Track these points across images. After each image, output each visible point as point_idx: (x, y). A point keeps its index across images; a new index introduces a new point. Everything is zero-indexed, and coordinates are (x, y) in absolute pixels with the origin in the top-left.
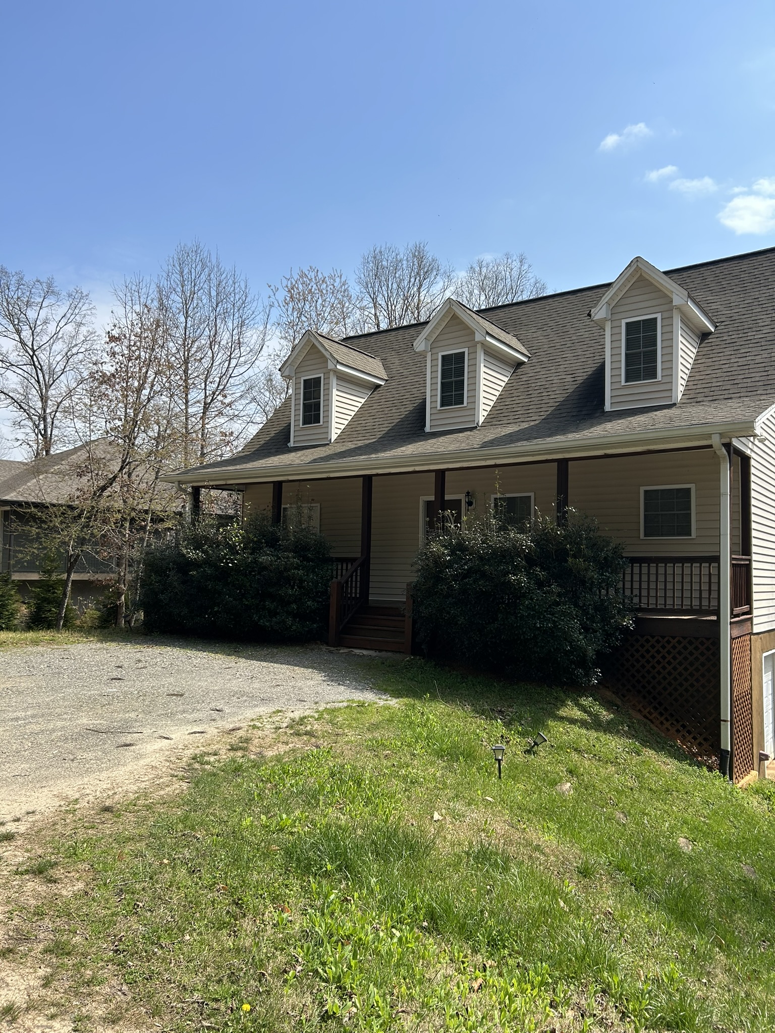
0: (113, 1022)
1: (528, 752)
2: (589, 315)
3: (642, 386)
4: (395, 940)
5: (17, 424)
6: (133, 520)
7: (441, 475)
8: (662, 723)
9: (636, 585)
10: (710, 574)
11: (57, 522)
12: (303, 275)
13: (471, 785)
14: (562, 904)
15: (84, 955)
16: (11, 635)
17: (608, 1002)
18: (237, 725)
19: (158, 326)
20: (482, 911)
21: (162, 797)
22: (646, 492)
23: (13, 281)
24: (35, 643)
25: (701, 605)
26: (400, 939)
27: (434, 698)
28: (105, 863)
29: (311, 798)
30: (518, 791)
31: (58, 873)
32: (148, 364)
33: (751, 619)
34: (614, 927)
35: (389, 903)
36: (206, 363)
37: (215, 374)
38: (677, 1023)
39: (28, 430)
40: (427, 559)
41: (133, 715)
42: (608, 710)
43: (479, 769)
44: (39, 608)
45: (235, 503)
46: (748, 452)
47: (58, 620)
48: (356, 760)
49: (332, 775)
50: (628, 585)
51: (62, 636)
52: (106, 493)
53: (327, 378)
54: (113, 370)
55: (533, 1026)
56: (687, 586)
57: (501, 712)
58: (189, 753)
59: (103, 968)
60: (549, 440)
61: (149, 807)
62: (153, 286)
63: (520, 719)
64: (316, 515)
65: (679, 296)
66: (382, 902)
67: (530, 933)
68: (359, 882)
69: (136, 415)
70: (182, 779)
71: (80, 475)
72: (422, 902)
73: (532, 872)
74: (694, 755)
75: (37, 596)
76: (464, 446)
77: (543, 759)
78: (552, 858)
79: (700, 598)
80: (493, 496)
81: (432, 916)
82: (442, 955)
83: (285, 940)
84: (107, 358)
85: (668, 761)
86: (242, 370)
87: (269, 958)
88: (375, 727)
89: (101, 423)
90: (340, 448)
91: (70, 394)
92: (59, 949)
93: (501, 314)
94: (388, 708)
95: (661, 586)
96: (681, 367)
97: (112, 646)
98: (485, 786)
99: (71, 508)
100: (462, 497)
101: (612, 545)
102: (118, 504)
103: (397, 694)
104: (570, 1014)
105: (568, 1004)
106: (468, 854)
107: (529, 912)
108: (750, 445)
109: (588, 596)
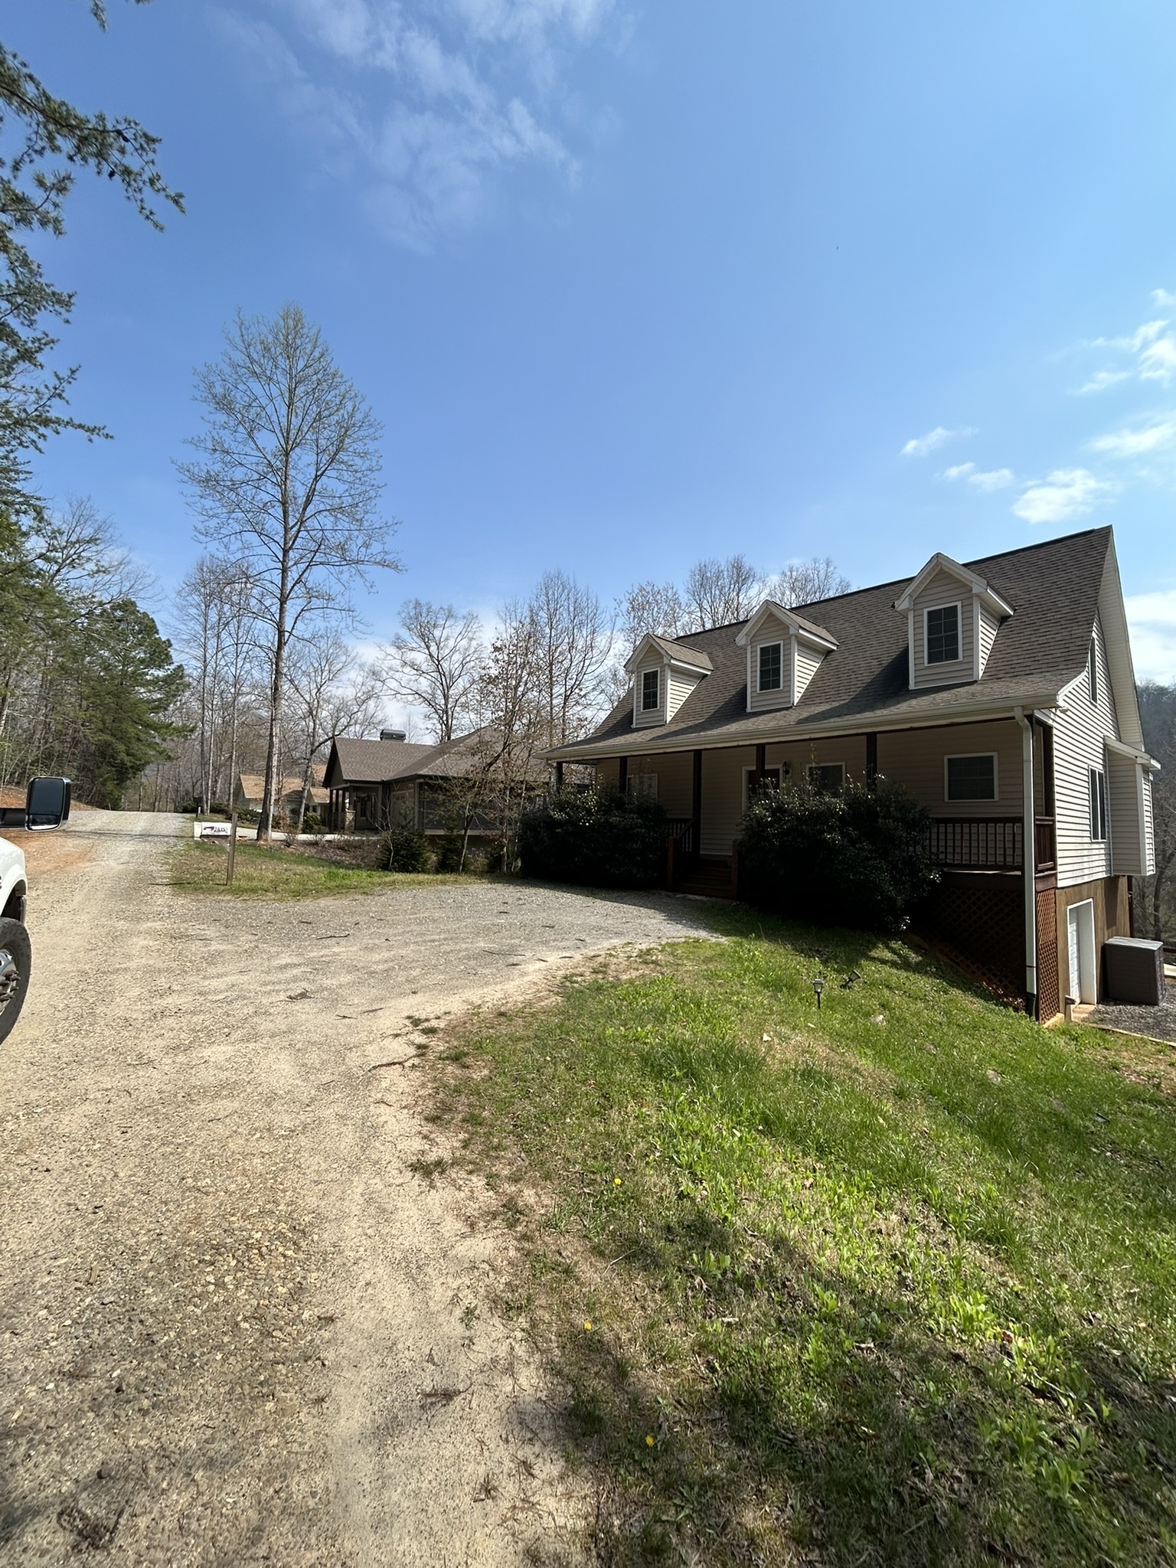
0: (516, 1181)
1: (844, 987)
2: (893, 606)
3: (944, 666)
4: (736, 1139)
5: (428, 717)
6: (512, 789)
7: (761, 748)
8: (968, 966)
9: (942, 843)
10: (1014, 833)
11: (457, 791)
12: (642, 589)
13: (794, 1011)
14: (881, 1121)
15: (492, 1126)
16: (426, 876)
17: (929, 1211)
18: (597, 953)
19: (530, 638)
20: (810, 1121)
21: (543, 1007)
22: (949, 760)
23: (424, 610)
24: (444, 883)
25: (1005, 861)
26: (740, 1138)
27: (758, 937)
28: (503, 1056)
29: (660, 1016)
30: (836, 1020)
31: (469, 1061)
32: (523, 666)
33: (1055, 875)
34: (930, 1145)
35: (730, 1108)
36: (566, 664)
37: (573, 673)
38: (998, 1239)
39: (435, 721)
40: (751, 820)
41: (517, 941)
42: (916, 953)
43: (801, 999)
44: (445, 857)
45: (590, 774)
46: (1050, 722)
47: (458, 866)
48: (695, 986)
49: (676, 997)
50: (934, 843)
51: (462, 878)
52: (492, 769)
53: (663, 671)
54: (496, 673)
55: (861, 1225)
56: (991, 844)
57: (818, 951)
58: (561, 973)
59: (506, 1137)
60: (858, 716)
61: (533, 1015)
62: (526, 606)
63: (835, 958)
64: (655, 783)
65: (978, 585)
66: (724, 1106)
67: (853, 1143)
68: (703, 1088)
69: (514, 707)
70: (557, 994)
71: (473, 755)
72: (758, 1108)
73: (853, 1091)
74: (1001, 996)
75: (443, 847)
76: (782, 723)
77: (856, 993)
78: (870, 1080)
79: (1005, 855)
80: (808, 766)
81: (766, 1120)
82: (776, 1155)
83: (646, 1130)
84: (492, 664)
85: (974, 1000)
86: (593, 668)
87: (633, 1144)
88: (708, 960)
89: (489, 715)
90: (674, 728)
91: (465, 692)
92: (473, 1120)
93: (811, 610)
94: (718, 944)
95: (966, 844)
96: (981, 648)
97: (499, 886)
98: (806, 1014)
99: (467, 780)
100: (780, 766)
101: (919, 808)
102: (501, 777)
103: (726, 933)
104: (894, 1218)
105: (891, 1208)
106: (793, 1070)
107: (851, 1125)
108: (1052, 716)
109: (897, 852)
